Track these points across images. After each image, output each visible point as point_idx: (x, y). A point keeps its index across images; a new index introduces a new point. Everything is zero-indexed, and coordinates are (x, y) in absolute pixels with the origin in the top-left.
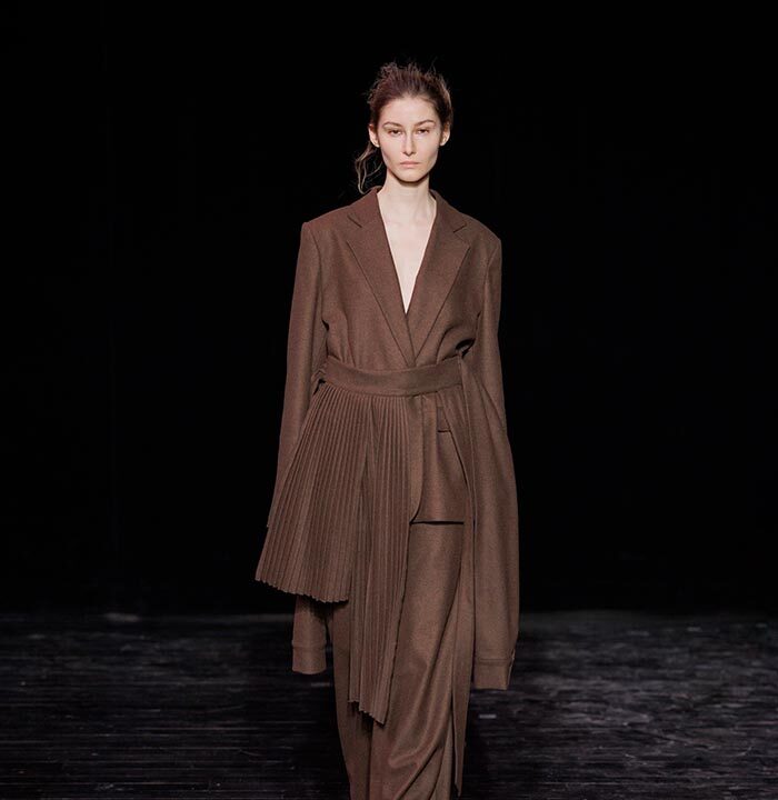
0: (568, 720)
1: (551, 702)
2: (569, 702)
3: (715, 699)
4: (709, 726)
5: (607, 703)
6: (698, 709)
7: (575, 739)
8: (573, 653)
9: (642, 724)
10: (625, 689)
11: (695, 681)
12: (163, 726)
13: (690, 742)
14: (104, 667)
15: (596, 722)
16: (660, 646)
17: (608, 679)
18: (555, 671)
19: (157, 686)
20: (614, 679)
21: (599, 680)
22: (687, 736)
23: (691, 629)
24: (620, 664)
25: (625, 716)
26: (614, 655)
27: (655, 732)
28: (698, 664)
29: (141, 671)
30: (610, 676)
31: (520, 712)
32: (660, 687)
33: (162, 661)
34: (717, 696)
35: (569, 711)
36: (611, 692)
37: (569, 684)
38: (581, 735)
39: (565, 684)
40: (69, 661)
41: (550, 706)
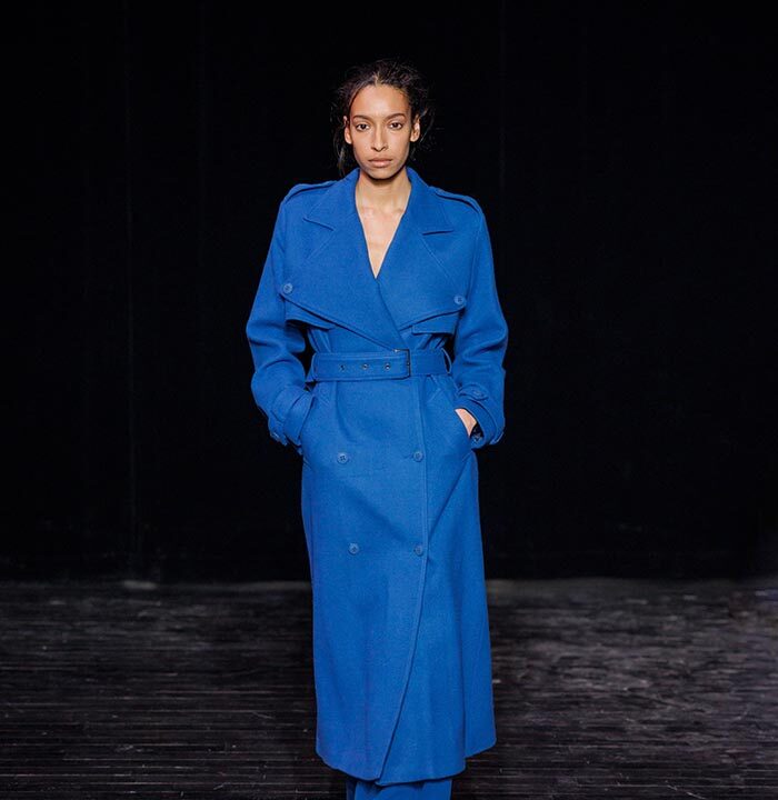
0: (570, 685)
1: (554, 667)
2: (571, 667)
3: (711, 666)
4: (706, 692)
5: (606, 668)
6: (694, 675)
7: (577, 703)
8: (573, 620)
9: (642, 689)
10: (623, 655)
11: (691, 648)
12: (178, 689)
13: (688, 706)
14: (124, 633)
15: (597, 687)
16: (658, 614)
17: (608, 645)
18: (557, 638)
19: (173, 651)
20: (614, 645)
21: (599, 646)
22: (686, 701)
23: (687, 598)
24: (619, 631)
25: (624, 682)
26: (613, 622)
27: (654, 696)
28: (695, 631)
29: (157, 636)
30: (610, 642)
31: (524, 677)
32: (658, 654)
33: (178, 627)
34: (715, 662)
35: (572, 676)
36: (611, 658)
37: (570, 651)
38: (582, 699)
39: (567, 651)
40: (89, 626)
41: (553, 671)
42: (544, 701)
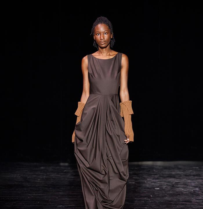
0: (177, 190)
1: (174, 185)
2: (178, 185)
5: (187, 185)
7: (179, 194)
8: (179, 172)
9: (196, 191)
10: (192, 182)
12: (74, 191)
14: (60, 176)
15: (185, 190)
16: (201, 171)
17: (188, 179)
18: (174, 177)
19: (73, 181)
21: (185, 179)
24: (191, 175)
25: (192, 189)
26: (189, 173)
27: (200, 193)
29: (69, 177)
30: (188, 178)
31: (165, 188)
32: (201, 181)
33: (74, 174)
35: (178, 187)
36: (189, 183)
37: (178, 181)
38: (181, 193)
39: (177, 181)
40: (51, 174)
41: (173, 186)
42: (171, 194)
